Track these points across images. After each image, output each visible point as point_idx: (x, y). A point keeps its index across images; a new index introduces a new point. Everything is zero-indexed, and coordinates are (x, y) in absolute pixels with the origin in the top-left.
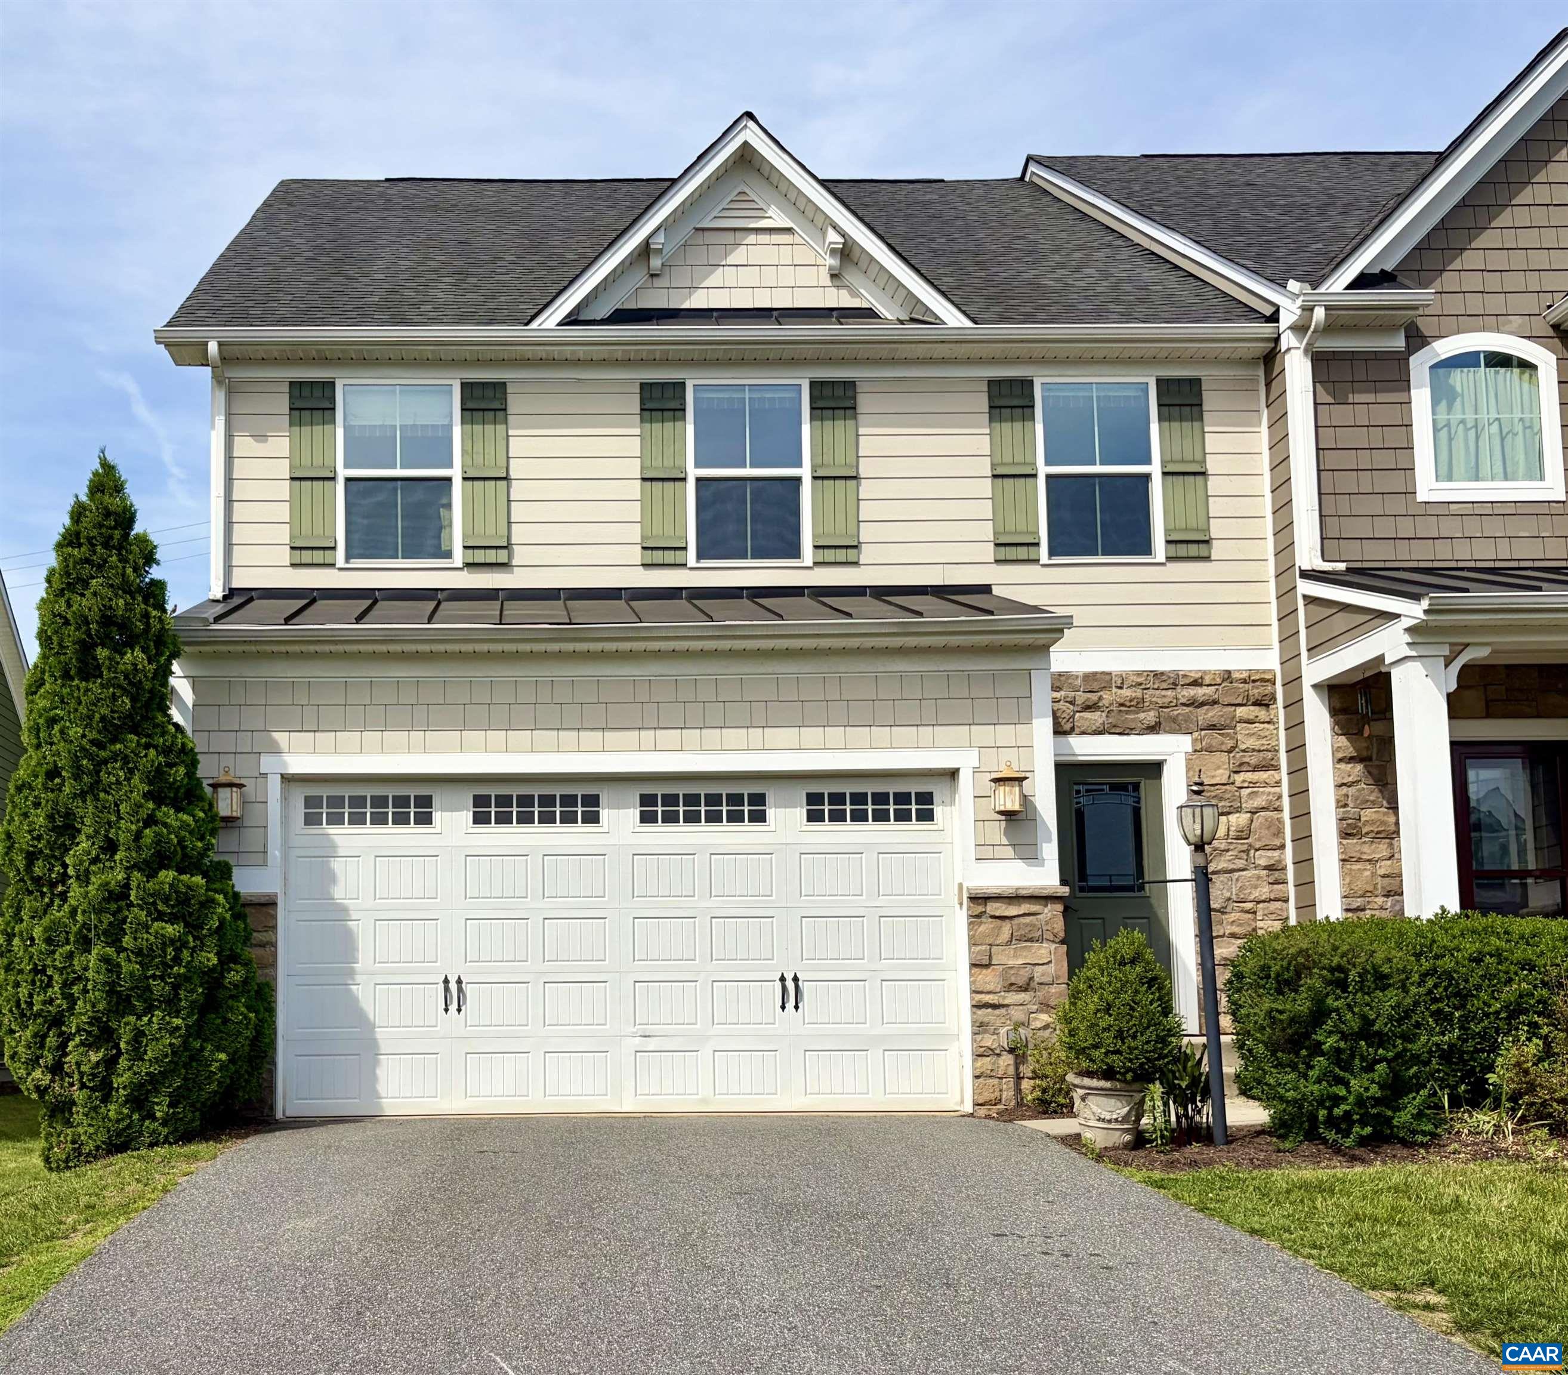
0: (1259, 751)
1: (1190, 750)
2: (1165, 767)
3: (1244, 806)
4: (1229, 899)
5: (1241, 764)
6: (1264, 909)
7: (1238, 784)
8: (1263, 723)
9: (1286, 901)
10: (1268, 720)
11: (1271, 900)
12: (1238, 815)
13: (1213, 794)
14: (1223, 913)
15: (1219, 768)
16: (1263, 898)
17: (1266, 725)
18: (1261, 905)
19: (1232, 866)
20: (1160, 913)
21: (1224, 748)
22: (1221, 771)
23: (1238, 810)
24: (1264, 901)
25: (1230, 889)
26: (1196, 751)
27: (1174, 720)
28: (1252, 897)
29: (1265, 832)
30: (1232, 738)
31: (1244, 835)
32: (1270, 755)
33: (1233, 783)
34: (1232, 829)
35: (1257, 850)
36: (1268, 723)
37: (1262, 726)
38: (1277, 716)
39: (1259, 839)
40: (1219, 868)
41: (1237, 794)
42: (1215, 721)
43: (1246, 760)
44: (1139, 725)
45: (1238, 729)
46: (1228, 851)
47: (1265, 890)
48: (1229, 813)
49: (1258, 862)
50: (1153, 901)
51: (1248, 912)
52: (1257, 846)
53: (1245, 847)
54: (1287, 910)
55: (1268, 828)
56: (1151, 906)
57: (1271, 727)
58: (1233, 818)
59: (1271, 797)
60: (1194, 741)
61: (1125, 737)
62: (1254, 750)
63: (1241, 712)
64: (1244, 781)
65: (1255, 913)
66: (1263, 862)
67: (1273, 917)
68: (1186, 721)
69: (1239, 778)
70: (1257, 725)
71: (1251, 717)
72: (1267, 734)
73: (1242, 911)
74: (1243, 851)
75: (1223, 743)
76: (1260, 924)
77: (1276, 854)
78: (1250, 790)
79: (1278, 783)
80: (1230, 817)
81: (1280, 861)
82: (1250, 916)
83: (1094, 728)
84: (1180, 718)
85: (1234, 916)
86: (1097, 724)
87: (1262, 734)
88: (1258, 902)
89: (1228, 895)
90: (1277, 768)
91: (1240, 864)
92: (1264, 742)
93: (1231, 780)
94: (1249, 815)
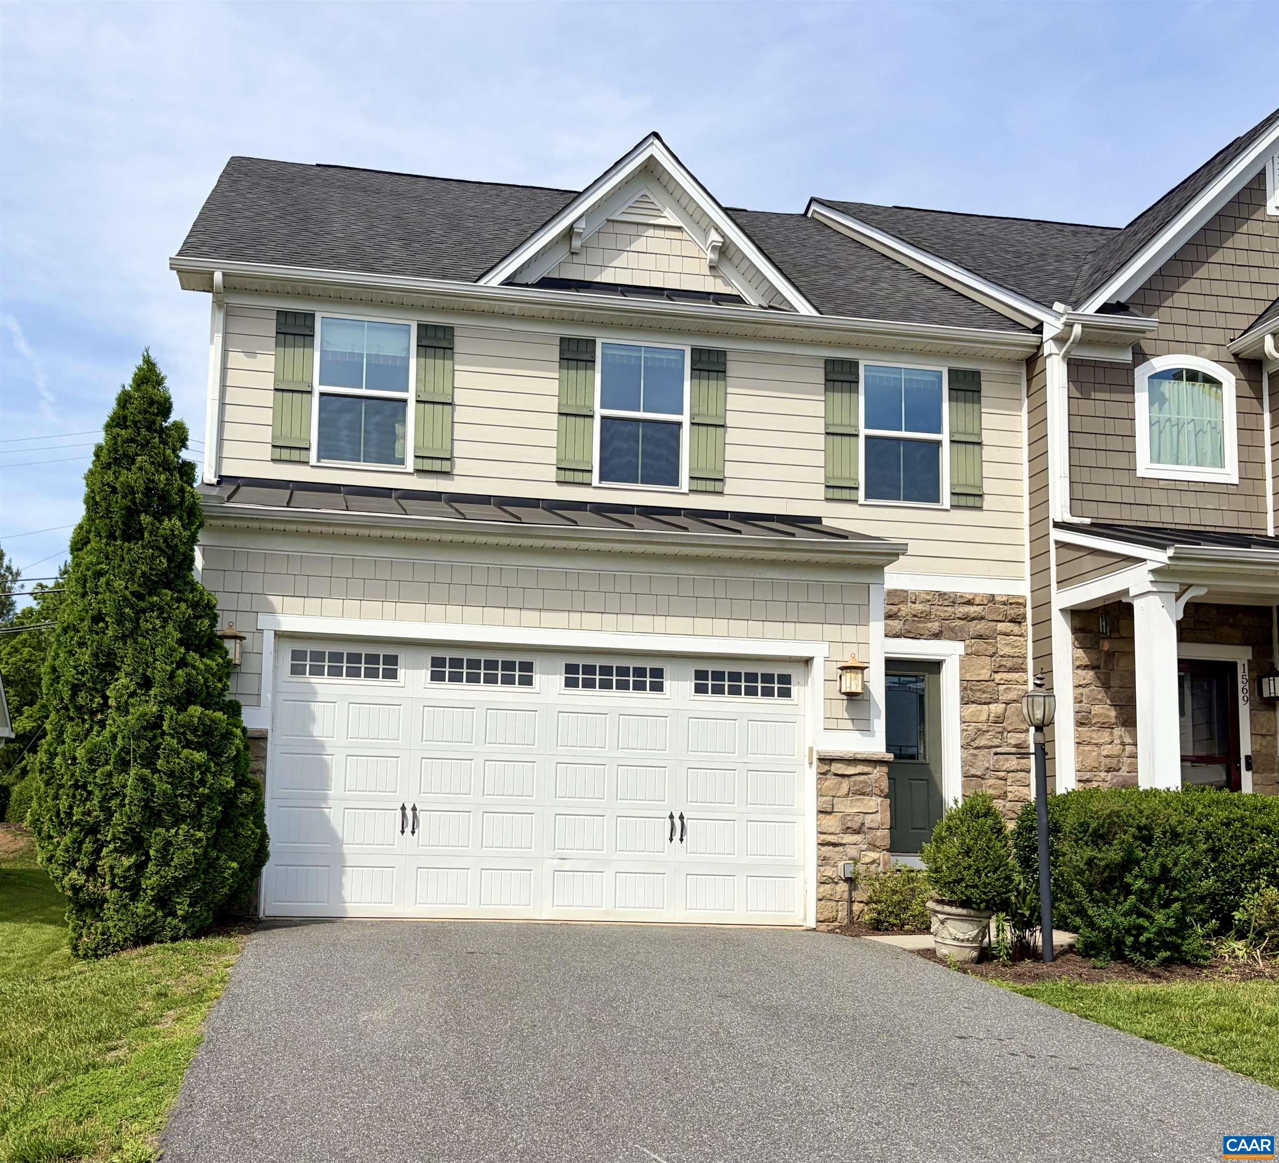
0: (1013, 657)
1: (963, 653)
2: (944, 666)
3: (1000, 698)
4: (988, 768)
5: (1000, 666)
6: (1013, 777)
7: (997, 681)
8: (1016, 636)
9: (1029, 772)
10: (1020, 634)
11: (1018, 770)
12: (996, 705)
13: (979, 688)
14: (983, 779)
15: (983, 668)
16: (1012, 769)
17: (1018, 638)
18: (1011, 774)
19: (990, 744)
20: (936, 776)
21: (987, 653)
22: (985, 671)
23: (996, 701)
24: (1013, 771)
25: (988, 761)
26: (967, 654)
27: (952, 630)
28: (1004, 768)
29: (1015, 718)
30: (994, 646)
31: (1000, 720)
32: (1020, 660)
33: (993, 681)
34: (992, 715)
35: (1009, 732)
36: (1020, 636)
37: (1016, 638)
38: (1026, 631)
39: (1011, 724)
40: (981, 744)
41: (996, 688)
42: (982, 632)
43: (1004, 663)
44: (927, 632)
45: (998, 639)
46: (988, 731)
47: (1014, 763)
48: (990, 703)
49: (1009, 741)
50: (932, 768)
51: (1001, 779)
52: (1009, 730)
53: (1000, 730)
54: (1029, 778)
55: (1018, 716)
56: (929, 772)
57: (1022, 639)
58: (993, 707)
59: (1020, 693)
60: (966, 647)
61: (916, 641)
62: (1009, 656)
63: (1001, 626)
64: (1001, 679)
65: (1006, 780)
66: (1013, 741)
67: (1018, 783)
68: (961, 631)
69: (998, 677)
70: (1012, 637)
71: (1008, 631)
72: (1019, 644)
73: (997, 778)
74: (999, 733)
75: (986, 650)
76: (1009, 788)
77: (1022, 735)
78: (1005, 686)
79: (1025, 682)
80: (991, 706)
81: (1025, 741)
82: (1002, 782)
83: (894, 632)
84: (957, 628)
85: (991, 782)
86: (897, 630)
87: (1015, 644)
88: (1009, 772)
89: (987, 765)
90: (1025, 671)
91: (996, 742)
92: (1016, 650)
93: (992, 679)
94: (1004, 705)
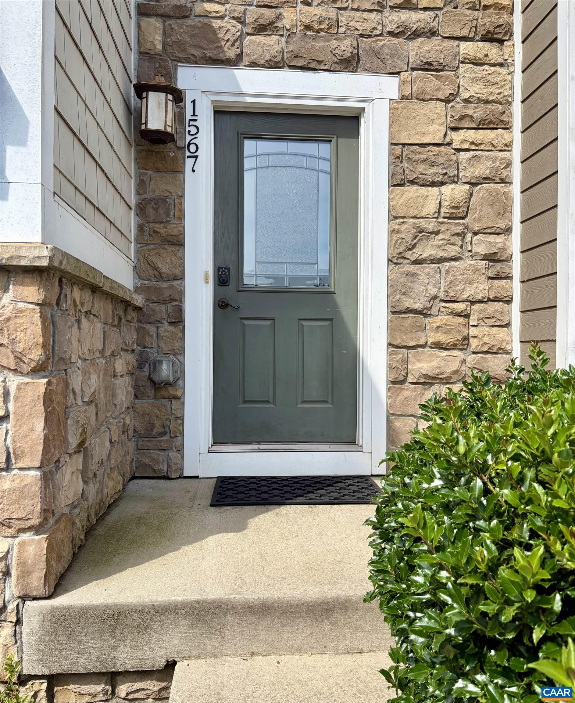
0: (487, 102)
1: (396, 96)
2: (363, 120)
3: (461, 174)
4: (435, 297)
5: (462, 118)
6: (480, 312)
7: (456, 145)
8: (494, 65)
9: (509, 301)
10: (500, 61)
11: (489, 300)
12: (453, 186)
13: (423, 157)
14: (426, 315)
15: (432, 122)
16: (479, 297)
17: (497, 68)
18: (476, 307)
19: (441, 254)
20: (346, 313)
21: (440, 96)
22: (434, 127)
23: (455, 179)
24: (480, 302)
25: (437, 285)
26: (403, 98)
27: (377, 54)
28: (465, 296)
29: (487, 209)
30: (452, 83)
31: (460, 213)
32: (500, 108)
33: (449, 144)
34: (445, 204)
35: (475, 234)
36: (501, 65)
37: (492, 69)
38: (512, 55)
39: (479, 220)
40: (425, 255)
41: (454, 158)
42: (431, 57)
43: (470, 112)
44: (330, 56)
45: (461, 70)
46: (437, 233)
47: (482, 287)
48: (442, 184)
49: (475, 249)
50: (339, 298)
51: (459, 315)
52: (476, 229)
53: (460, 229)
54: (510, 313)
55: (492, 205)
56: (335, 306)
57: (504, 70)
58: (446, 190)
59: (498, 164)
60: (402, 84)
61: (310, 75)
62: (480, 100)
63: (466, 48)
64: (464, 141)
65: (468, 316)
66: (481, 250)
67: (491, 322)
68: (393, 55)
69: (457, 138)
70: (486, 67)
71: (479, 55)
72: (498, 79)
73: (451, 314)
74: (458, 234)
75: (438, 90)
76: (473, 331)
77: (499, 239)
78: (471, 153)
79: (508, 147)
80: (444, 188)
81: (503, 249)
82: (461, 320)
83: (268, 57)
84: (386, 51)
85: (438, 321)
86: (273, 52)
87: (492, 79)
88: (473, 303)
89: (434, 291)
90: (508, 127)
91: (453, 251)
92: (494, 89)
93: (447, 140)
94: (467, 186)
